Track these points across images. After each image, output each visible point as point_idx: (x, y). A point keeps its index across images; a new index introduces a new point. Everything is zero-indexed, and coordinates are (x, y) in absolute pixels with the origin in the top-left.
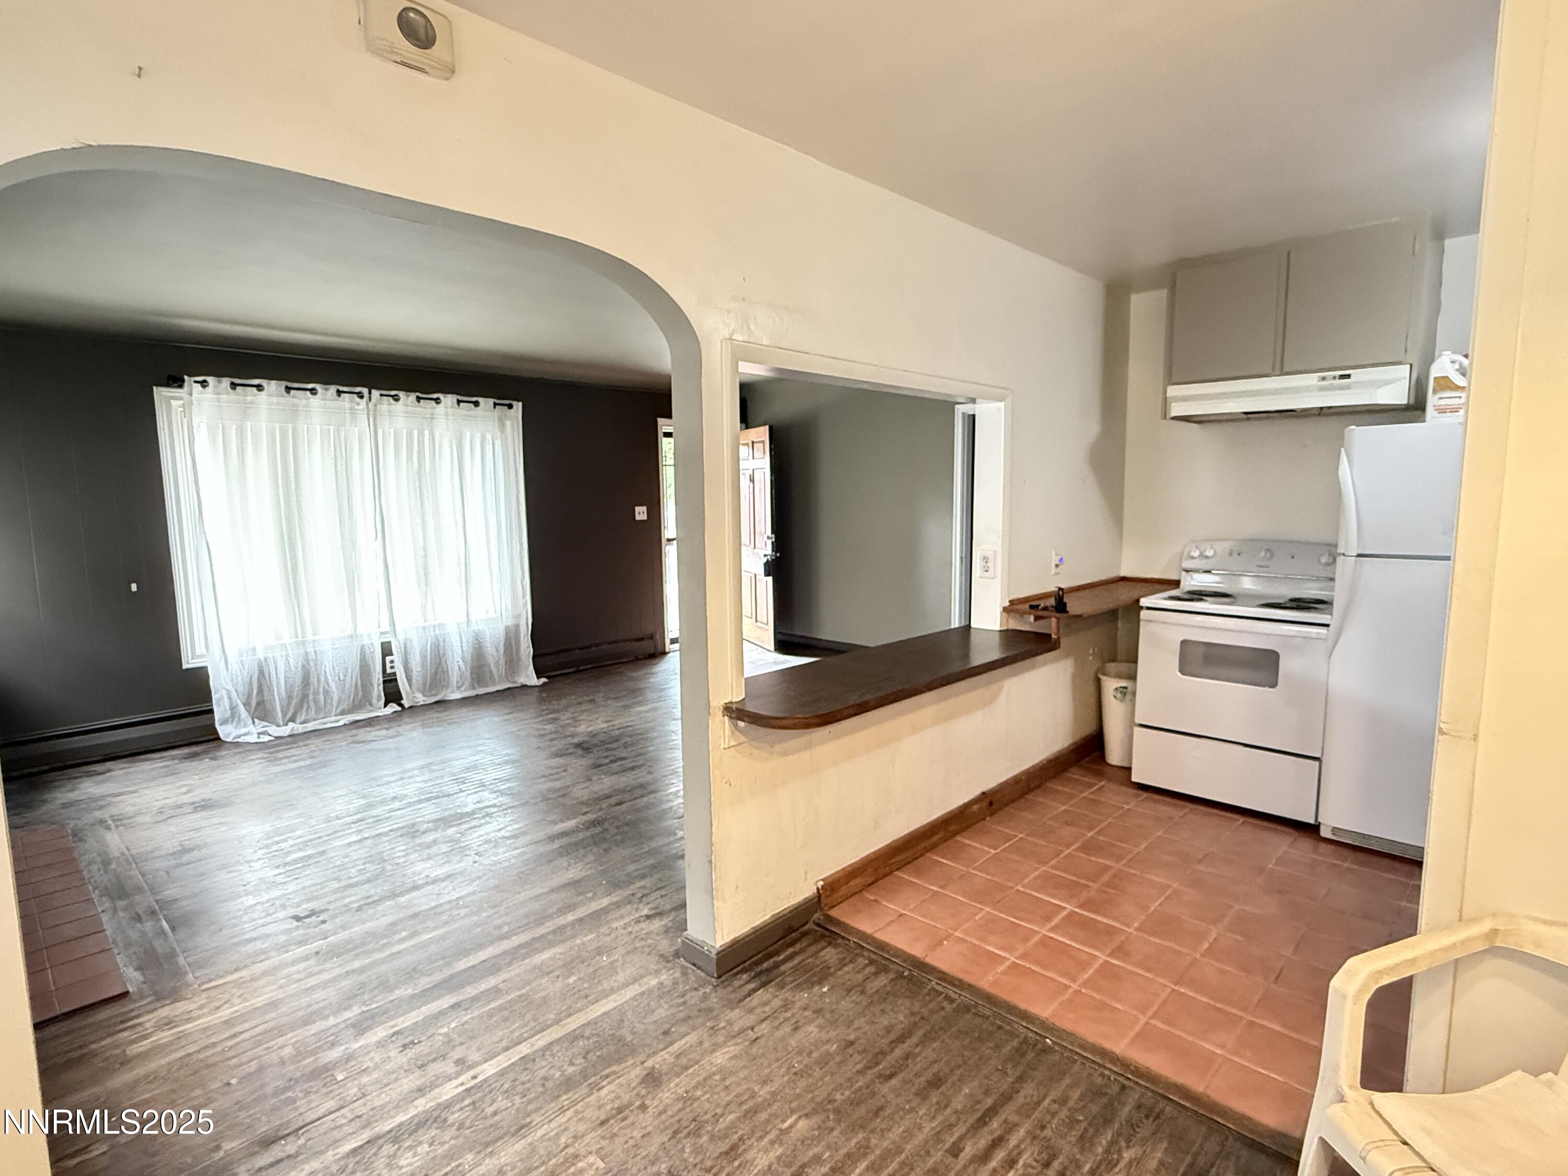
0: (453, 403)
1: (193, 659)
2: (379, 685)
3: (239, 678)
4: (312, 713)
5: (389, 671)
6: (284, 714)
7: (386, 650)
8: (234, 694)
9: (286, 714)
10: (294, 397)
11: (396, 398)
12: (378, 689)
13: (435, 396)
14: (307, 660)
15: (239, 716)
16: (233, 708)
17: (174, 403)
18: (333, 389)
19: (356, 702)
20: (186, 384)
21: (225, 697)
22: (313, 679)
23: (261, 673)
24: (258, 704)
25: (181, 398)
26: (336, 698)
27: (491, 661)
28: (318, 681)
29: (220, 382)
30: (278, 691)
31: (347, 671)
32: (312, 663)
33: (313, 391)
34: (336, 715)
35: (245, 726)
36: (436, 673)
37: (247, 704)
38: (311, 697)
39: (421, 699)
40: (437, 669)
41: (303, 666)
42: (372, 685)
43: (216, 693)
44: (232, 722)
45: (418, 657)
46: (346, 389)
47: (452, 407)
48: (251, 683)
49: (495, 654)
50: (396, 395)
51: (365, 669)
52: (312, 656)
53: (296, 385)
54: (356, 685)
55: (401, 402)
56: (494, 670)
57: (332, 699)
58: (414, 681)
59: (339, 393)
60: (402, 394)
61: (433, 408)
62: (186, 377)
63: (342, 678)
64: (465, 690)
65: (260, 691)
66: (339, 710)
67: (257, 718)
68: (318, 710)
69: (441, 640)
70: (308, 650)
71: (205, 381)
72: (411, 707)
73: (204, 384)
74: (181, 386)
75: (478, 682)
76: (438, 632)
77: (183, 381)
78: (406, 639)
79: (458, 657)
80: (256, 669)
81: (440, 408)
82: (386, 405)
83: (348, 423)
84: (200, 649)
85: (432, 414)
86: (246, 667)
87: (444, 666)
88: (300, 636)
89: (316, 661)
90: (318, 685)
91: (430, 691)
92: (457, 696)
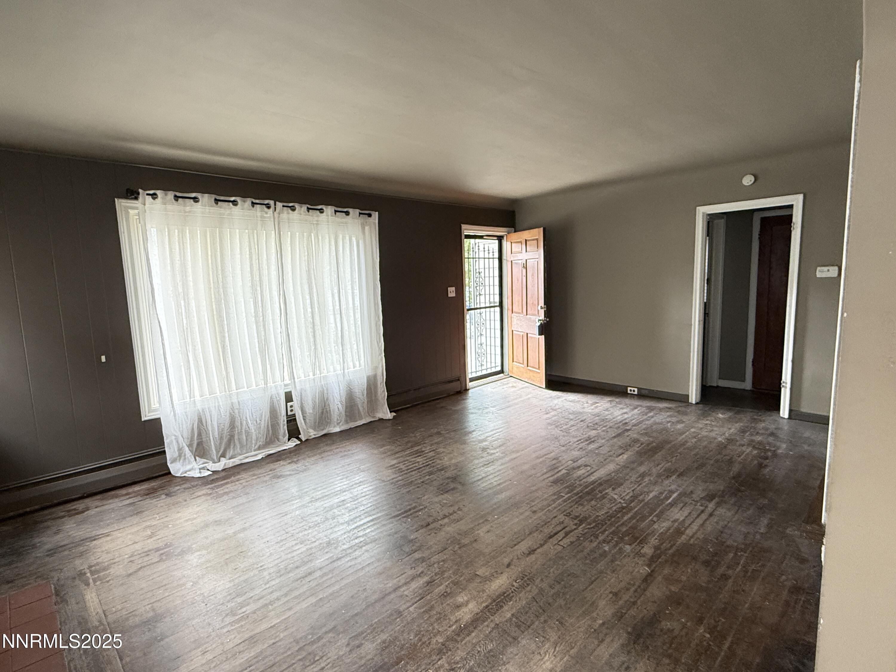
0: (332, 213)
1: (149, 413)
2: (284, 425)
3: (184, 427)
4: (238, 450)
5: (289, 413)
6: (217, 452)
7: (289, 398)
8: (181, 439)
9: (219, 451)
10: (221, 207)
11: (293, 209)
12: (283, 428)
13: (319, 207)
14: (233, 409)
15: (185, 455)
16: (180, 450)
17: (131, 212)
18: (249, 201)
19: (268, 440)
20: (140, 196)
21: (174, 441)
22: (238, 424)
23: (200, 421)
24: (198, 444)
25: (136, 208)
26: (254, 437)
27: (359, 402)
28: (241, 424)
29: (166, 195)
30: (213, 434)
31: (262, 416)
32: (236, 411)
33: (235, 203)
34: (255, 451)
35: (190, 462)
36: (322, 413)
37: (190, 446)
38: (236, 437)
39: (313, 434)
40: (323, 409)
41: (230, 414)
42: (279, 425)
43: (167, 439)
44: (180, 460)
45: (310, 403)
46: (257, 201)
47: (332, 216)
48: (193, 429)
49: (361, 397)
50: (293, 206)
51: (273, 413)
52: (236, 406)
53: (222, 198)
54: (268, 426)
55: (296, 211)
56: (361, 409)
57: (252, 438)
58: (307, 421)
59: (253, 204)
60: (297, 206)
61: (318, 216)
62: (140, 191)
63: (258, 422)
64: (343, 425)
65: (200, 434)
66: (256, 447)
67: (198, 456)
68: (242, 447)
69: (325, 389)
70: (233, 401)
71: (155, 194)
72: (307, 440)
73: (154, 196)
74: (136, 198)
75: (351, 419)
76: (323, 383)
77: (138, 194)
78: (302, 389)
79: (337, 402)
80: (197, 418)
81: (323, 216)
82: (286, 214)
83: (259, 227)
84: (155, 405)
85: (317, 221)
86: (189, 417)
87: (328, 407)
88: (227, 390)
89: (239, 409)
90: (241, 428)
91: (319, 427)
92: (337, 429)
